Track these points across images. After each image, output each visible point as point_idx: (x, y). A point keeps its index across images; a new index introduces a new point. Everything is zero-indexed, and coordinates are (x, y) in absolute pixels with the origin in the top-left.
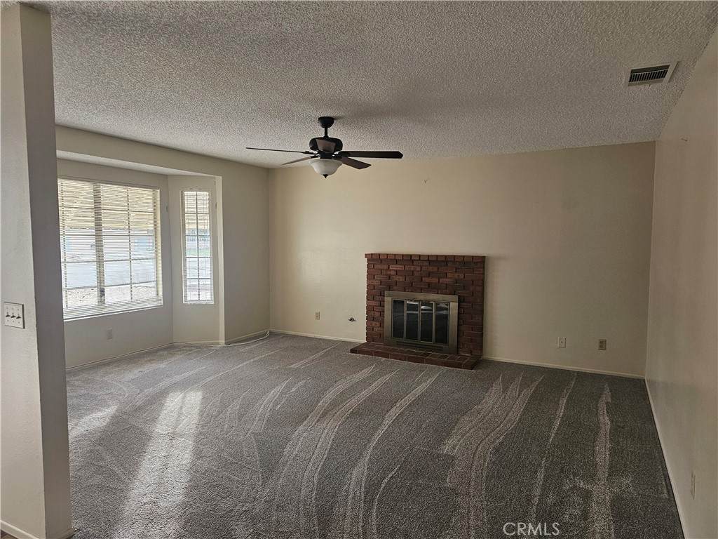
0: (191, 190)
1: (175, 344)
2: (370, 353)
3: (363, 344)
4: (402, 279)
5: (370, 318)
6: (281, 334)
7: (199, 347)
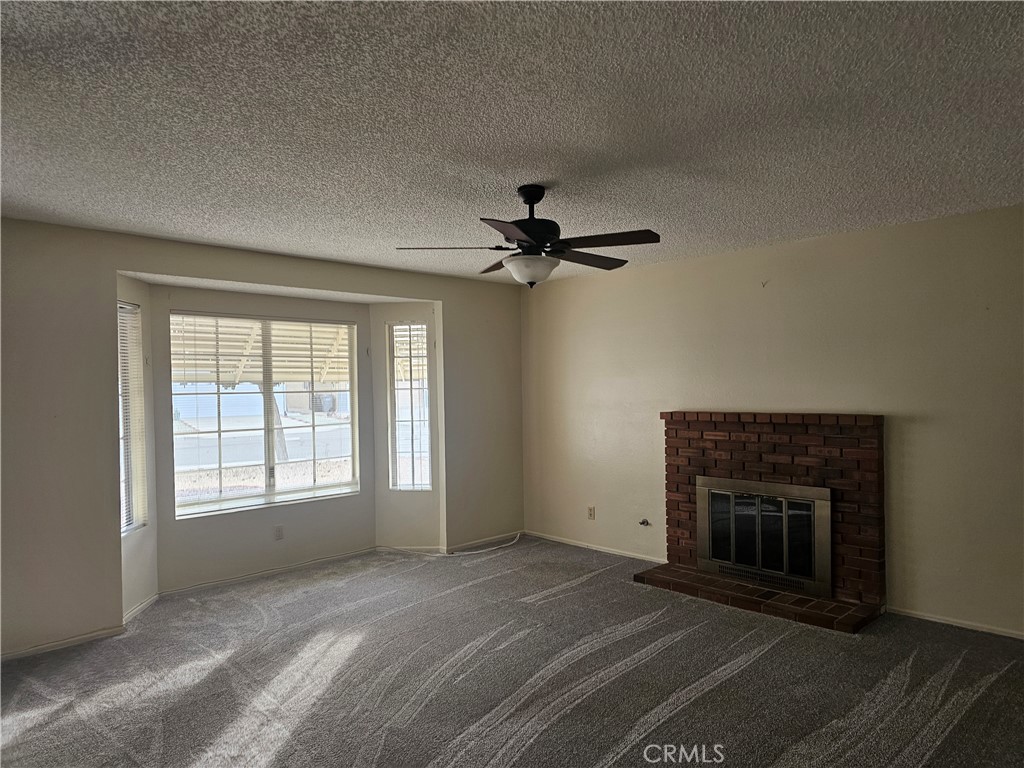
0: (401, 323)
1: (378, 549)
2: (666, 585)
3: (662, 567)
4: (725, 456)
5: (673, 522)
6: (539, 539)
7: (405, 555)
